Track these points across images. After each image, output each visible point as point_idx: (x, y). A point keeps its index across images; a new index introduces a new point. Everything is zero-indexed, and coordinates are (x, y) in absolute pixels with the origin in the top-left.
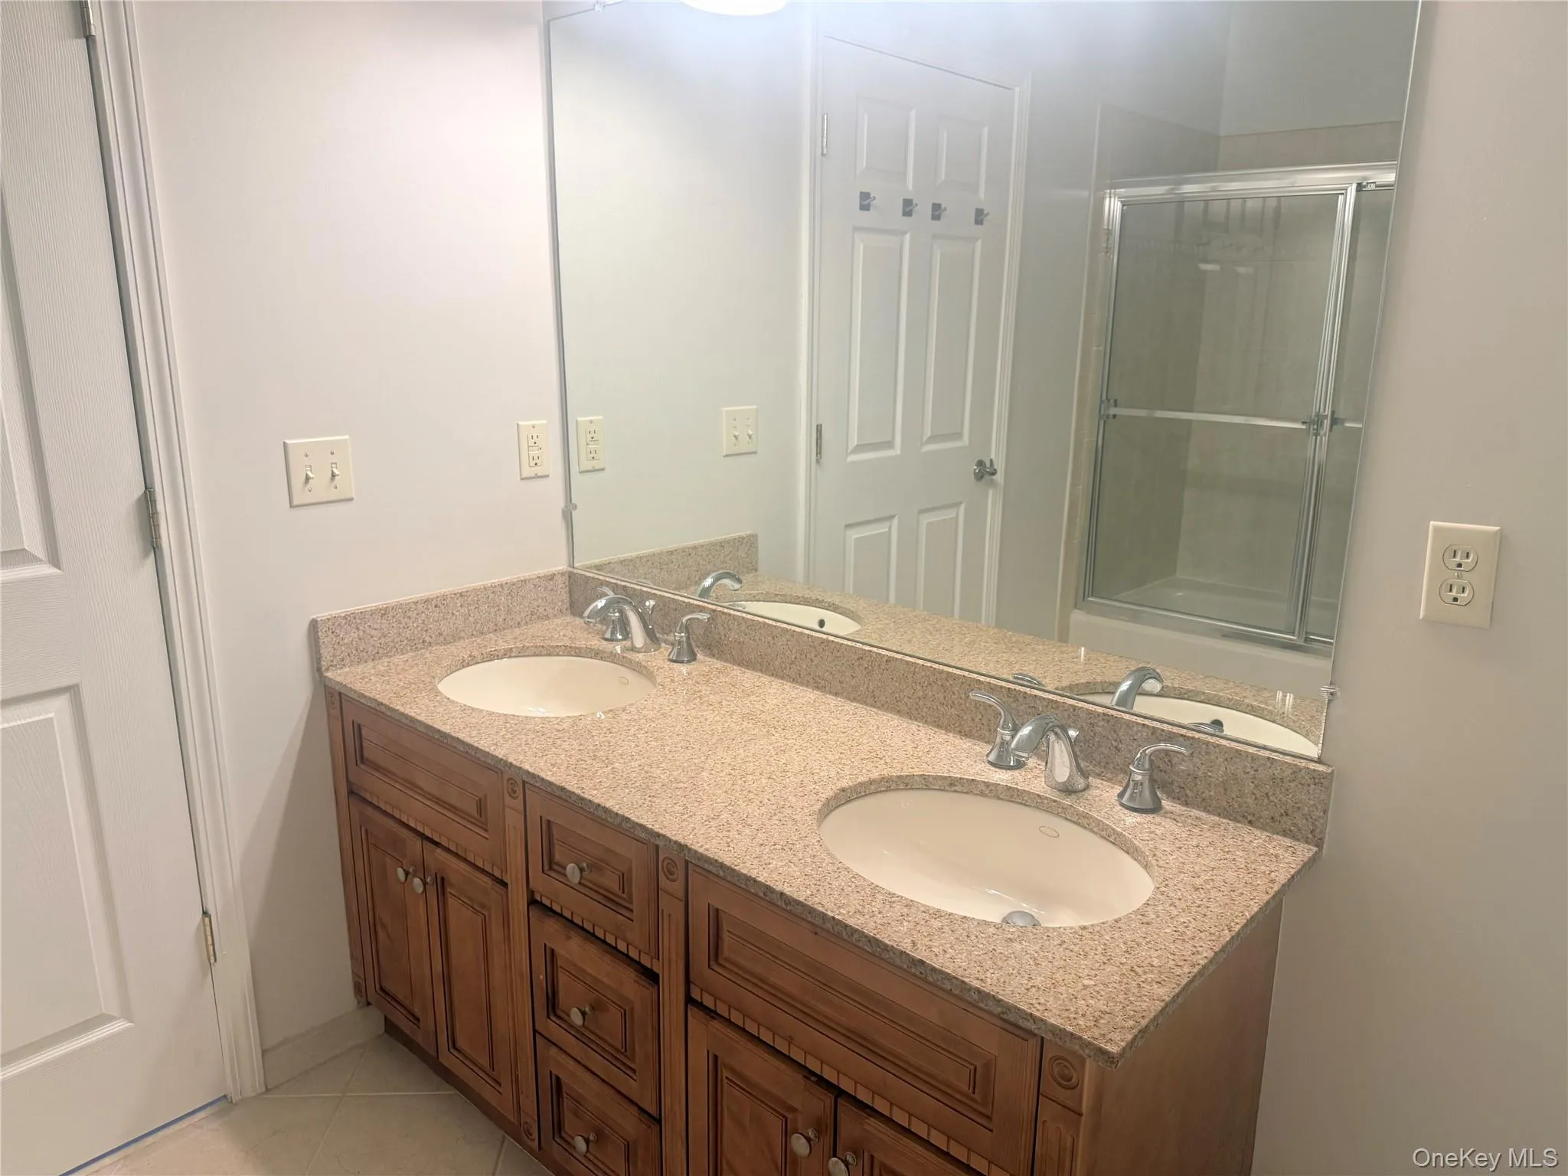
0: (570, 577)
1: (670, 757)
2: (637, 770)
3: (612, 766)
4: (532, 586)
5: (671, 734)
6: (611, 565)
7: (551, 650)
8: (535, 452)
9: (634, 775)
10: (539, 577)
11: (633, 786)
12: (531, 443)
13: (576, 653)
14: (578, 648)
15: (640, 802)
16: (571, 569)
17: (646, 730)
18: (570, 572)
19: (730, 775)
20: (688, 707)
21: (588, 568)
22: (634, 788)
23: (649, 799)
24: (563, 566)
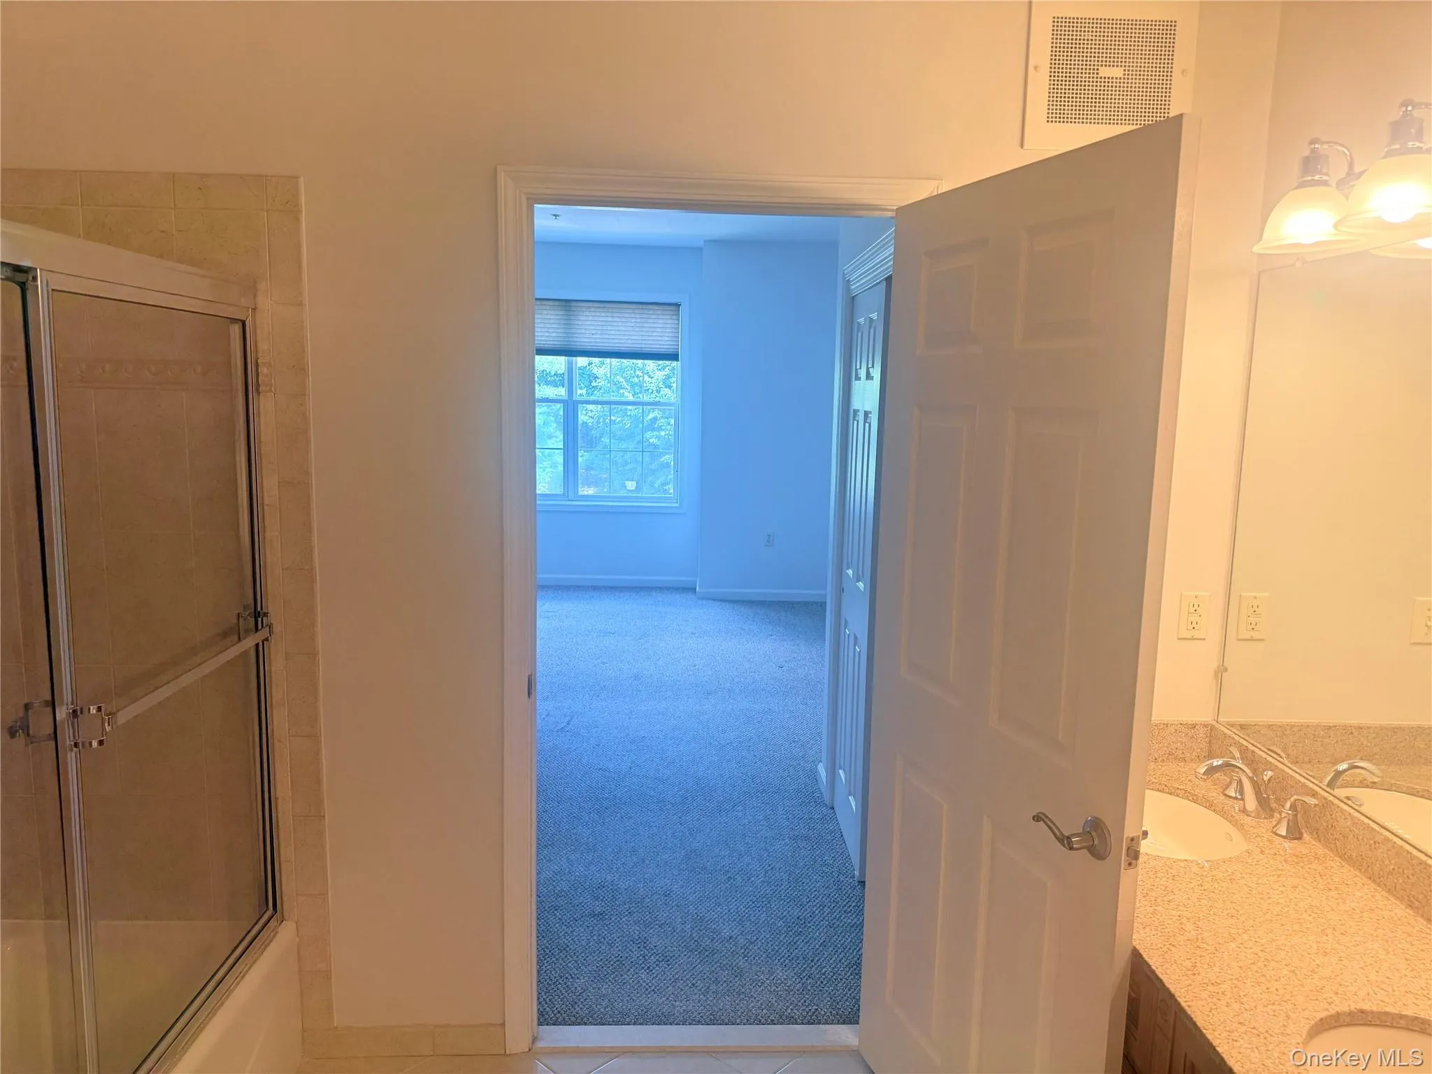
0: (1211, 730)
1: (1211, 918)
2: (1174, 919)
3: (1156, 908)
4: (1173, 731)
5: (1226, 899)
6: (1257, 727)
7: (1173, 790)
8: (1194, 618)
9: (1169, 922)
10: (1181, 724)
11: (1162, 930)
12: (1192, 610)
13: (1193, 799)
14: (1195, 795)
15: (1159, 945)
16: (1214, 723)
17: (1206, 887)
18: (1212, 726)
19: (1257, 954)
20: (1259, 881)
21: (1229, 725)
22: (1162, 932)
23: (1168, 946)
24: (1208, 719)
